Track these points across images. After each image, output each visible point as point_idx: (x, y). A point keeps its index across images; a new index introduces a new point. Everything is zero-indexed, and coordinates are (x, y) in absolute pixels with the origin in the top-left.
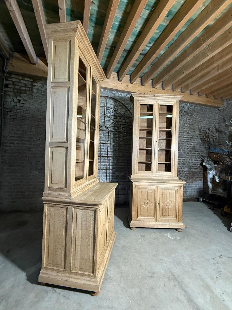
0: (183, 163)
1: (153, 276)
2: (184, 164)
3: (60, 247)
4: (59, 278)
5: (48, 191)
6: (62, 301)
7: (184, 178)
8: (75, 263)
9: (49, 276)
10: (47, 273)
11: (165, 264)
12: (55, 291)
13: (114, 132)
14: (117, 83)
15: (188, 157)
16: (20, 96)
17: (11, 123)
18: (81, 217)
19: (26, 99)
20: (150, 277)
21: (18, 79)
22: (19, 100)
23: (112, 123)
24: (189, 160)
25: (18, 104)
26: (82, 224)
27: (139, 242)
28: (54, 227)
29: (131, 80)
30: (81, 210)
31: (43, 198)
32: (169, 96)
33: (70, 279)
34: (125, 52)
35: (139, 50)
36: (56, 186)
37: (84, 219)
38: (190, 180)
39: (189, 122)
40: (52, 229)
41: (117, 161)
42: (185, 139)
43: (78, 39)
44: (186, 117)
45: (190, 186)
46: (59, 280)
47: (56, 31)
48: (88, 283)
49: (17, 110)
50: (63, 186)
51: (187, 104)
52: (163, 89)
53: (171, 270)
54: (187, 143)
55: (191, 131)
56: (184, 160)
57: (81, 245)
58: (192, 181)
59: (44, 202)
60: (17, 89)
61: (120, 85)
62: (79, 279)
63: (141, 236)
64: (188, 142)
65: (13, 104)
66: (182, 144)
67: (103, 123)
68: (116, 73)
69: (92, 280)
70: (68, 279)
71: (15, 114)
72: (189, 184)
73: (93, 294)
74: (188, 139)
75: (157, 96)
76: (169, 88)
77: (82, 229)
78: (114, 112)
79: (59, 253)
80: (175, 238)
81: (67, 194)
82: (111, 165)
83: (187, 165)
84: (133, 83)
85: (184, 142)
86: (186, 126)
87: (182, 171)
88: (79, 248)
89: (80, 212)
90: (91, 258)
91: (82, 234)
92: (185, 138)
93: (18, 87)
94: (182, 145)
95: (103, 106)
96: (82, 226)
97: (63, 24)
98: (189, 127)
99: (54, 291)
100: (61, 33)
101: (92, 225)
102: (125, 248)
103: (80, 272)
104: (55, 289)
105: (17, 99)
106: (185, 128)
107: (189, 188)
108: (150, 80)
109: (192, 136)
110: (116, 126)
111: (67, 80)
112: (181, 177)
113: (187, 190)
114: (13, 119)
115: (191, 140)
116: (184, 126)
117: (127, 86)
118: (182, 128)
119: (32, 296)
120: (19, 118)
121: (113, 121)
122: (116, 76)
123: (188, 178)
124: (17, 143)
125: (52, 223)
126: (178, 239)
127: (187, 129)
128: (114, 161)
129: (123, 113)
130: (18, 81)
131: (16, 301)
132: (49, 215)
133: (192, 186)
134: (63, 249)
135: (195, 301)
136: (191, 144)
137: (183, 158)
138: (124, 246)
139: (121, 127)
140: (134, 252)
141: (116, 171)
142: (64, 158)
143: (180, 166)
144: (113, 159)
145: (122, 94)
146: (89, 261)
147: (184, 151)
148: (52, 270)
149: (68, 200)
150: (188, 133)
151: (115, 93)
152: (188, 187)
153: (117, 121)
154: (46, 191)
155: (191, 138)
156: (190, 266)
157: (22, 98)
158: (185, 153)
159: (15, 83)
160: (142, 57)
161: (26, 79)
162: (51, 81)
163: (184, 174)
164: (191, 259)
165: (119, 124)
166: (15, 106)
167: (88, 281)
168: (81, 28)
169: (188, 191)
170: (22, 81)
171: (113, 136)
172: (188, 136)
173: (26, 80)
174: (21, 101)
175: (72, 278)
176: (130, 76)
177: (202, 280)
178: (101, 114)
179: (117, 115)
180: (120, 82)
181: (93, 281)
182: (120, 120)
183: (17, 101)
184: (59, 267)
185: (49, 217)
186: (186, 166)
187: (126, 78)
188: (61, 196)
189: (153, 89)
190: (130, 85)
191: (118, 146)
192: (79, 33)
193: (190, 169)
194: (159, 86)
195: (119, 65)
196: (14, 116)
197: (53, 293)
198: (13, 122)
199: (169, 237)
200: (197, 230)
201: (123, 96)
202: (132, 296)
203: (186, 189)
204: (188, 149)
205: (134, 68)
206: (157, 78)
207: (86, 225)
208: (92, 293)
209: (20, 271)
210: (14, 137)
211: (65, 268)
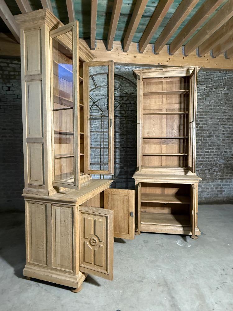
0: (216, 153)
1: (142, 281)
2: (218, 155)
3: (42, 244)
4: (42, 273)
5: (28, 188)
6: (43, 294)
7: (218, 174)
8: (56, 260)
9: (32, 271)
10: (31, 268)
11: (160, 271)
12: (39, 285)
13: (120, 117)
14: (121, 55)
15: (224, 146)
16: (9, 83)
17: (2, 113)
18: (59, 215)
19: (17, 86)
20: (138, 281)
21: (6, 63)
22: (8, 87)
23: (117, 106)
24: (226, 149)
25: (8, 92)
26: (61, 221)
27: (139, 248)
28: (36, 224)
29: (140, 49)
30: (59, 207)
31: (23, 195)
32: (182, 69)
33: (52, 274)
34: (125, 16)
35: (138, 14)
36: (35, 183)
37: (62, 217)
38: (227, 176)
39: (226, 97)
40: (33, 225)
41: (125, 152)
42: (219, 121)
43: (49, 26)
44: (221, 90)
45: (228, 183)
46: (41, 275)
47: (25, 21)
48: (68, 279)
49: (7, 98)
50: (41, 183)
51: (222, 72)
52: (185, 55)
53: (165, 277)
54: (222, 126)
55: (229, 110)
56: (219, 149)
57: (61, 242)
58: (231, 177)
59: (25, 199)
60: (6, 75)
61: (126, 56)
62: (59, 275)
63: (144, 241)
64: (224, 124)
65: (3, 92)
66: (216, 128)
67: (106, 107)
68: (120, 42)
69: (72, 276)
70: (50, 275)
71: (6, 104)
72: (227, 182)
73: (73, 291)
74: (224, 120)
75: (166, 70)
76: (194, 52)
77: (61, 226)
78: (119, 92)
79: (42, 249)
80: (185, 246)
81: (45, 191)
82: (118, 159)
83: (222, 156)
84: (142, 53)
85: (217, 124)
86: (221, 103)
87: (216, 164)
88: (59, 245)
89: (58, 209)
90: (71, 255)
91: (61, 231)
92: (220, 119)
93: (7, 73)
94: (214, 129)
95: (106, 86)
96: (61, 224)
97: (31, 13)
98: (226, 103)
99: (37, 285)
100: (31, 22)
101: (70, 223)
102: (121, 252)
103: (60, 268)
104: (39, 284)
105: (6, 86)
106: (219, 106)
107: (226, 187)
108: (166, 46)
109: (230, 116)
110: (123, 109)
111: (39, 72)
112: (214, 171)
113: (224, 189)
114: (3, 110)
115: (228, 121)
116: (217, 103)
117: (135, 57)
118: (215, 106)
119: (17, 287)
120: (9, 107)
121: (119, 103)
122: (120, 46)
123: (224, 173)
124: (10, 137)
125: (33, 219)
126: (188, 246)
127: (224, 106)
128: (122, 153)
129: (131, 92)
130: (6, 65)
131: (2, 290)
132: (30, 212)
133: (230, 183)
134: (45, 245)
135: (179, 306)
136: (229, 128)
137: (217, 147)
138: (120, 250)
139: (129, 110)
140: (129, 257)
141: (125, 165)
142: (41, 155)
143: (213, 158)
144: (120, 151)
145: (130, 68)
146: (69, 258)
147: (218, 136)
148: (36, 265)
149: (46, 197)
150: (224, 112)
151: (120, 67)
152: (225, 185)
153: (123, 103)
154: (26, 188)
155: (229, 119)
156: (190, 274)
157: (12, 85)
158: (219, 140)
159: (3, 68)
160: (148, 20)
161: (14, 62)
162: (25, 75)
163: (218, 167)
164: (195, 268)
165: (126, 107)
166: (5, 94)
167: (69, 277)
168: (49, 14)
169: (224, 191)
170: (10, 65)
171: (120, 122)
172: (224, 117)
173: (14, 64)
174: (11, 88)
175: (53, 274)
176: (138, 43)
177: (198, 289)
178: (104, 95)
179: (124, 95)
180: (125, 53)
181: (73, 278)
182: (128, 102)
183: (7, 88)
184: (41, 263)
185: (30, 214)
186: (221, 158)
187: (133, 46)
188: (39, 193)
189: (171, 57)
190: (139, 56)
191: (126, 135)
192: (48, 20)
193: (228, 161)
194: (179, 51)
195: (122, 33)
196: (5, 105)
197: (36, 286)
198: (4, 112)
199: (178, 244)
200: (217, 238)
201: (130, 70)
202: (112, 296)
203: (221, 188)
204: (224, 134)
205: (141, 34)
206: (174, 42)
207: (64, 223)
208: (72, 289)
209: (9, 266)
210: (5, 129)
211: (47, 265)
